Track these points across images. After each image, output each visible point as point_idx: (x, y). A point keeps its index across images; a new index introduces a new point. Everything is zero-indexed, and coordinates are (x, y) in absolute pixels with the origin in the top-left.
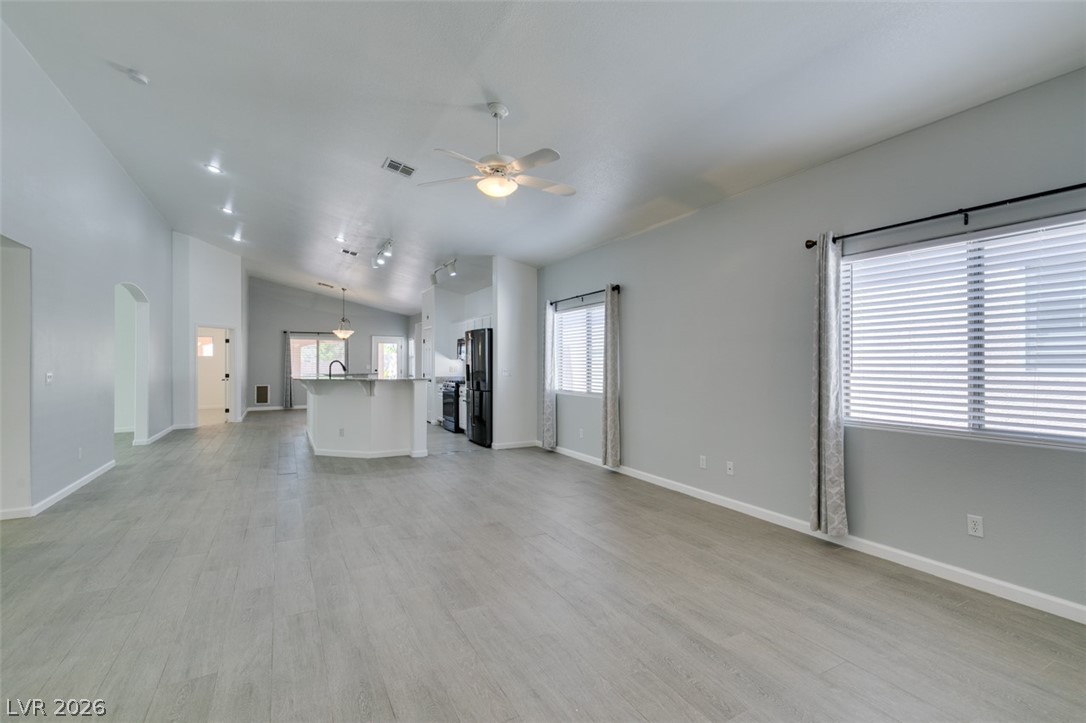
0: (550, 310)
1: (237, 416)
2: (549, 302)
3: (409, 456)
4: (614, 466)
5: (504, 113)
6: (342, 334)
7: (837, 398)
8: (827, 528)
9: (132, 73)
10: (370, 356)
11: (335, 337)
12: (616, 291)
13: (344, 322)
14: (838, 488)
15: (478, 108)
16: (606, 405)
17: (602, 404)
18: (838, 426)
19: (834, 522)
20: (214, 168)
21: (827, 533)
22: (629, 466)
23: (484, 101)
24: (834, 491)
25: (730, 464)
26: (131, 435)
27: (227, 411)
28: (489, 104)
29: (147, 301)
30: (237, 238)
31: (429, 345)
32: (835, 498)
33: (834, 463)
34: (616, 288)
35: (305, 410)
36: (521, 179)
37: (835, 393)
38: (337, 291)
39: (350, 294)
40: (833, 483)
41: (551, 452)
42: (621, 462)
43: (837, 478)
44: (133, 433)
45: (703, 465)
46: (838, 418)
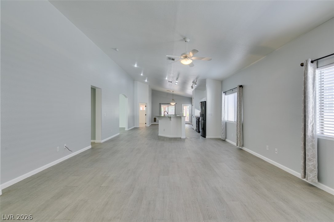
0: (223, 95)
1: (148, 125)
2: (223, 92)
3: (181, 138)
4: (240, 146)
5: (188, 40)
6: (173, 104)
7: (313, 126)
8: (307, 178)
9: (115, 49)
10: (181, 110)
11: (171, 105)
12: (241, 87)
13: (173, 100)
14: (312, 163)
15: (182, 40)
16: (237, 126)
17: (236, 125)
18: (313, 137)
19: (310, 176)
20: (136, 66)
21: (307, 180)
22: (245, 147)
23: (182, 38)
24: (312, 164)
25: (276, 149)
26: (124, 128)
27: (146, 123)
28: (184, 39)
29: (127, 97)
30: (146, 81)
31: (193, 107)
32: (310, 167)
33: (312, 152)
34: (241, 86)
35: (158, 124)
36: (193, 58)
37: (312, 124)
38: (171, 92)
39: (175, 93)
40: (310, 160)
41: (224, 141)
42: (243, 146)
43: (312, 159)
44: (125, 128)
45: (268, 149)
46: (313, 134)
